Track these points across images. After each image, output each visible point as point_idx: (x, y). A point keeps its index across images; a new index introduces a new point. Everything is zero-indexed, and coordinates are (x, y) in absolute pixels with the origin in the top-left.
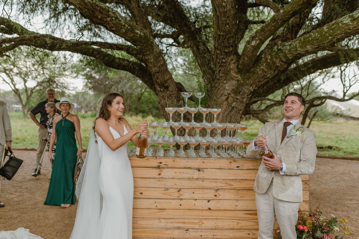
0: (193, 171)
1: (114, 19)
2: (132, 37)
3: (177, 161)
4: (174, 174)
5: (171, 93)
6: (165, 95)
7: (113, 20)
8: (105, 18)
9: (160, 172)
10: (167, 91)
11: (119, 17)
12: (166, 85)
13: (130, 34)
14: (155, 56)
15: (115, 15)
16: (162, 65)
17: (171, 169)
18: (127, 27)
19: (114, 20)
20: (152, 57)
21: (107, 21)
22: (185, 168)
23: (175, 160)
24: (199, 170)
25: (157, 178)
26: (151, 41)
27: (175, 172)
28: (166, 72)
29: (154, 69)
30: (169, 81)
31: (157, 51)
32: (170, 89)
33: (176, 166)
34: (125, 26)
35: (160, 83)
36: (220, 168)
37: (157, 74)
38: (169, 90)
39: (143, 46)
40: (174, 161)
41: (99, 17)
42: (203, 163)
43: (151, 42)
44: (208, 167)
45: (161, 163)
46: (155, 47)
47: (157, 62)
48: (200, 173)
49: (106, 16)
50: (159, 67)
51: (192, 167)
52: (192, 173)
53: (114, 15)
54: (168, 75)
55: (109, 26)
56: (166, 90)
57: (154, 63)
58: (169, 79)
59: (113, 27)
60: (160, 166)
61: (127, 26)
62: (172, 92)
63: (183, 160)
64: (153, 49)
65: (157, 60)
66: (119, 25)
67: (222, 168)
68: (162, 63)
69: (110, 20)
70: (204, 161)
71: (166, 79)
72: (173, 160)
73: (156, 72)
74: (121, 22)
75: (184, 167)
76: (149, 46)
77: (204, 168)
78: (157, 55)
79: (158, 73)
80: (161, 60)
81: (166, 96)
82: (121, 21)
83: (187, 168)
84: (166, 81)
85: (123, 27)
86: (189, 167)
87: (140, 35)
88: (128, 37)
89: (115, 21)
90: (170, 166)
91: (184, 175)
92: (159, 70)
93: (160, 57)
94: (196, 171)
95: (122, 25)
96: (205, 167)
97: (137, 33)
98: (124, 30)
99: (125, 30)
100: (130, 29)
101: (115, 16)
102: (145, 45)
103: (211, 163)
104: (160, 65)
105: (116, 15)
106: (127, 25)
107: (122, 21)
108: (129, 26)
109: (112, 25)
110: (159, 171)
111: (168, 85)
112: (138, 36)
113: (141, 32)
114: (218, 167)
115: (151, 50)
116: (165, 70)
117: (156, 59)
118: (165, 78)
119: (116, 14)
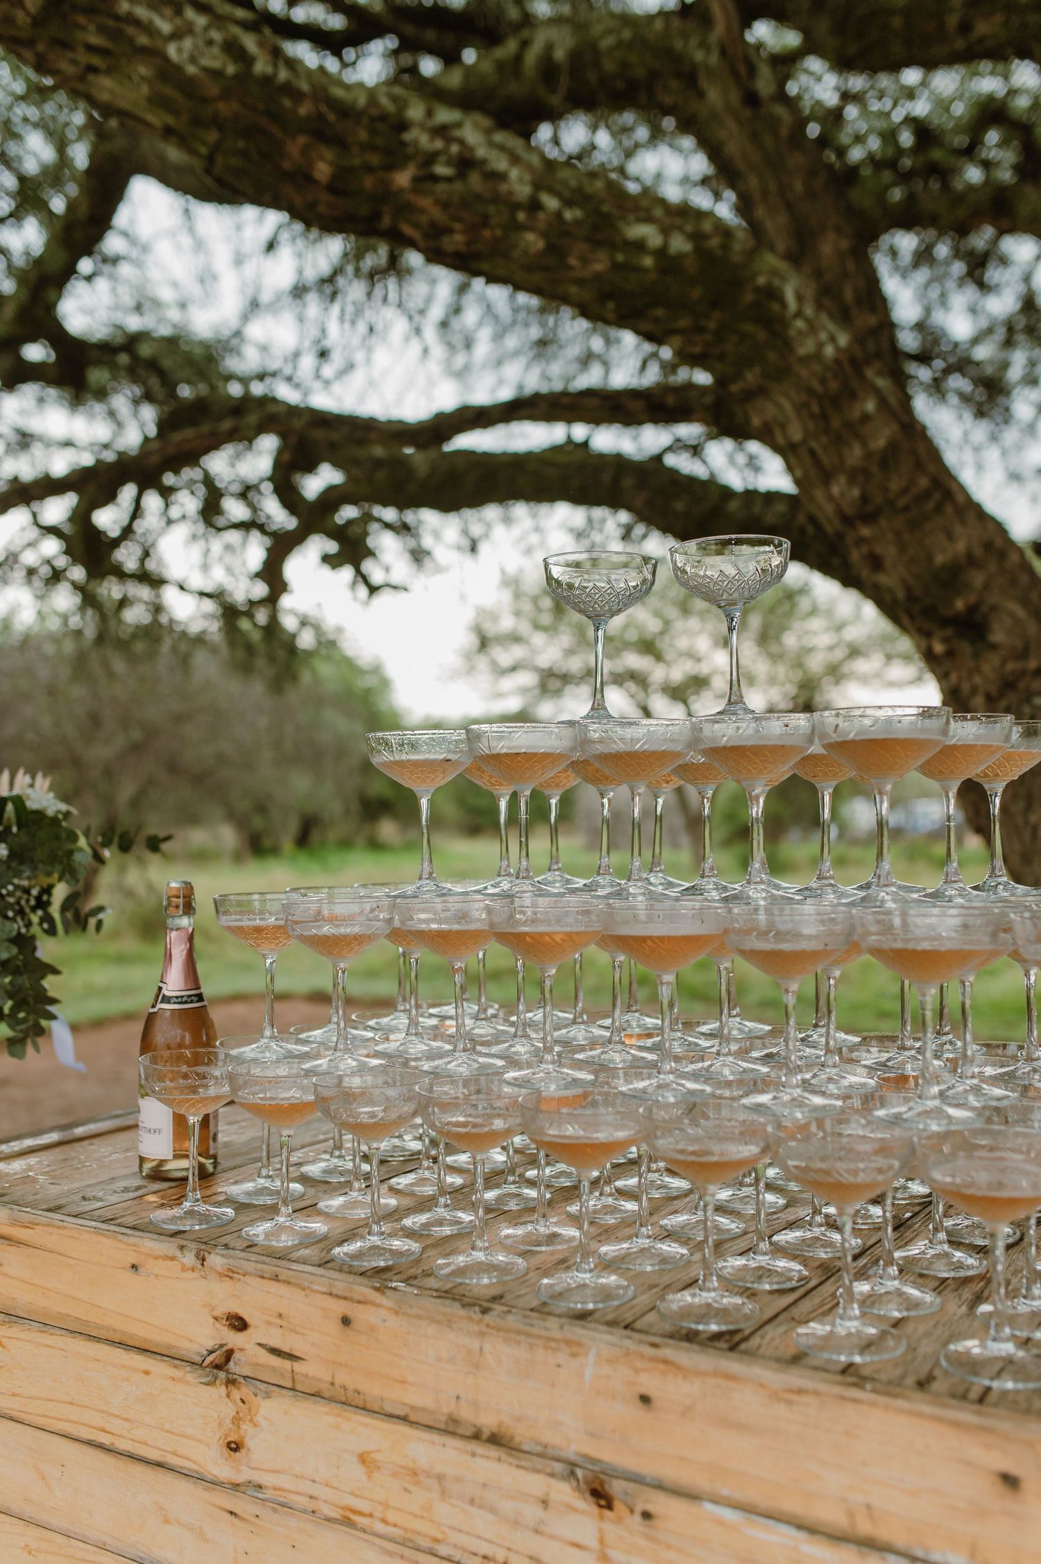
0: (536, 1483)
1: (441, 170)
2: (598, 277)
3: (373, 1329)
4: (358, 1472)
5: (1011, 666)
6: (966, 688)
7: (435, 179)
8: (369, 169)
9: (237, 1420)
10: (976, 655)
11: (481, 152)
12: (960, 605)
13: (585, 261)
14: (810, 392)
15: (449, 140)
16: (888, 458)
17: (322, 1408)
18: (559, 215)
19: (449, 180)
20: (787, 406)
21: (386, 195)
22: (450, 1428)
23: (362, 1315)
24: (600, 1496)
25: (215, 1483)
26: (761, 280)
27: (363, 1459)
28: (939, 509)
29: (831, 498)
30: (977, 579)
31: (817, 356)
32: (998, 635)
33: (373, 1390)
34: (534, 206)
35: (901, 594)
36: (864, 1527)
37: (865, 531)
38: (994, 647)
39: (700, 330)
40: (346, 1321)
41: (323, 170)
42: (635, 1411)
43: (757, 290)
44: (702, 1482)
45: (239, 1324)
46: (800, 324)
47: (838, 441)
48: (611, 1530)
49: (375, 159)
50: (864, 471)
51: (521, 1434)
52: (532, 1512)
53: (439, 144)
54: (958, 530)
55: (416, 226)
56: (965, 647)
57: (812, 453)
58: (971, 561)
59: (450, 231)
60: (229, 1355)
61: (551, 202)
62: (1024, 654)
63: (432, 1330)
64: (785, 345)
65: (836, 423)
66: (492, 210)
67: (883, 1533)
68: (880, 443)
69: (417, 180)
70: (650, 1383)
71: (940, 559)
72: (341, 1308)
73: (847, 520)
74: (503, 188)
75: (441, 1421)
76: (748, 327)
77: (660, 1486)
78: (823, 381)
79: (868, 517)
80: (866, 418)
81: (974, 691)
82: (502, 177)
83: (476, 1436)
84: (952, 577)
85: (521, 216)
86: (488, 1421)
87: (661, 253)
88: (580, 282)
89: (458, 187)
90: (313, 1370)
91: (445, 1512)
92: (865, 498)
93: (853, 395)
94: (563, 1492)
95: (516, 206)
96: (669, 1472)
97: (639, 246)
98: (533, 241)
99: (544, 235)
100: (577, 222)
101: (455, 149)
102: (712, 325)
103: (741, 1427)
104: (869, 455)
105: (461, 142)
106: (558, 195)
107: (514, 173)
108: (568, 203)
109: (437, 214)
110: (229, 1410)
111: (972, 609)
112: (648, 262)
113: (665, 232)
114: (832, 1515)
115: (772, 356)
116: (927, 495)
117: (824, 417)
118: (930, 558)
119: (457, 133)
